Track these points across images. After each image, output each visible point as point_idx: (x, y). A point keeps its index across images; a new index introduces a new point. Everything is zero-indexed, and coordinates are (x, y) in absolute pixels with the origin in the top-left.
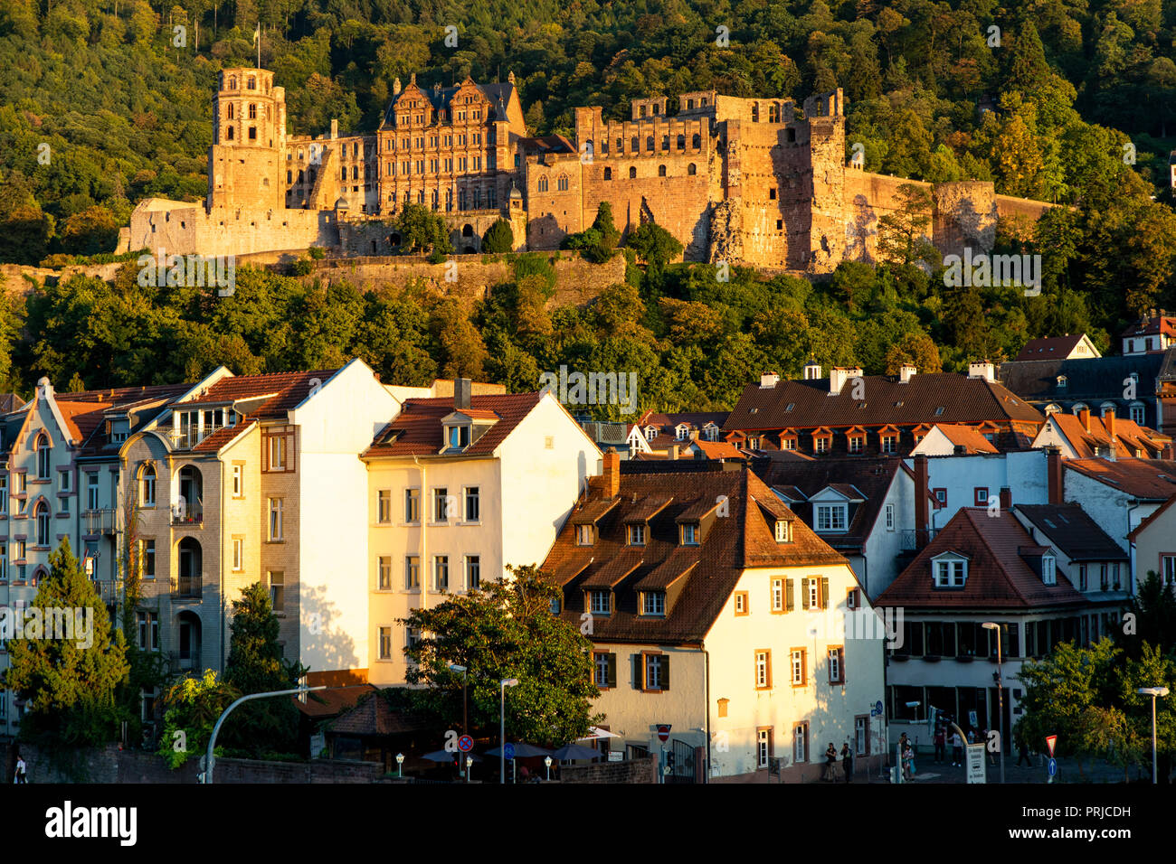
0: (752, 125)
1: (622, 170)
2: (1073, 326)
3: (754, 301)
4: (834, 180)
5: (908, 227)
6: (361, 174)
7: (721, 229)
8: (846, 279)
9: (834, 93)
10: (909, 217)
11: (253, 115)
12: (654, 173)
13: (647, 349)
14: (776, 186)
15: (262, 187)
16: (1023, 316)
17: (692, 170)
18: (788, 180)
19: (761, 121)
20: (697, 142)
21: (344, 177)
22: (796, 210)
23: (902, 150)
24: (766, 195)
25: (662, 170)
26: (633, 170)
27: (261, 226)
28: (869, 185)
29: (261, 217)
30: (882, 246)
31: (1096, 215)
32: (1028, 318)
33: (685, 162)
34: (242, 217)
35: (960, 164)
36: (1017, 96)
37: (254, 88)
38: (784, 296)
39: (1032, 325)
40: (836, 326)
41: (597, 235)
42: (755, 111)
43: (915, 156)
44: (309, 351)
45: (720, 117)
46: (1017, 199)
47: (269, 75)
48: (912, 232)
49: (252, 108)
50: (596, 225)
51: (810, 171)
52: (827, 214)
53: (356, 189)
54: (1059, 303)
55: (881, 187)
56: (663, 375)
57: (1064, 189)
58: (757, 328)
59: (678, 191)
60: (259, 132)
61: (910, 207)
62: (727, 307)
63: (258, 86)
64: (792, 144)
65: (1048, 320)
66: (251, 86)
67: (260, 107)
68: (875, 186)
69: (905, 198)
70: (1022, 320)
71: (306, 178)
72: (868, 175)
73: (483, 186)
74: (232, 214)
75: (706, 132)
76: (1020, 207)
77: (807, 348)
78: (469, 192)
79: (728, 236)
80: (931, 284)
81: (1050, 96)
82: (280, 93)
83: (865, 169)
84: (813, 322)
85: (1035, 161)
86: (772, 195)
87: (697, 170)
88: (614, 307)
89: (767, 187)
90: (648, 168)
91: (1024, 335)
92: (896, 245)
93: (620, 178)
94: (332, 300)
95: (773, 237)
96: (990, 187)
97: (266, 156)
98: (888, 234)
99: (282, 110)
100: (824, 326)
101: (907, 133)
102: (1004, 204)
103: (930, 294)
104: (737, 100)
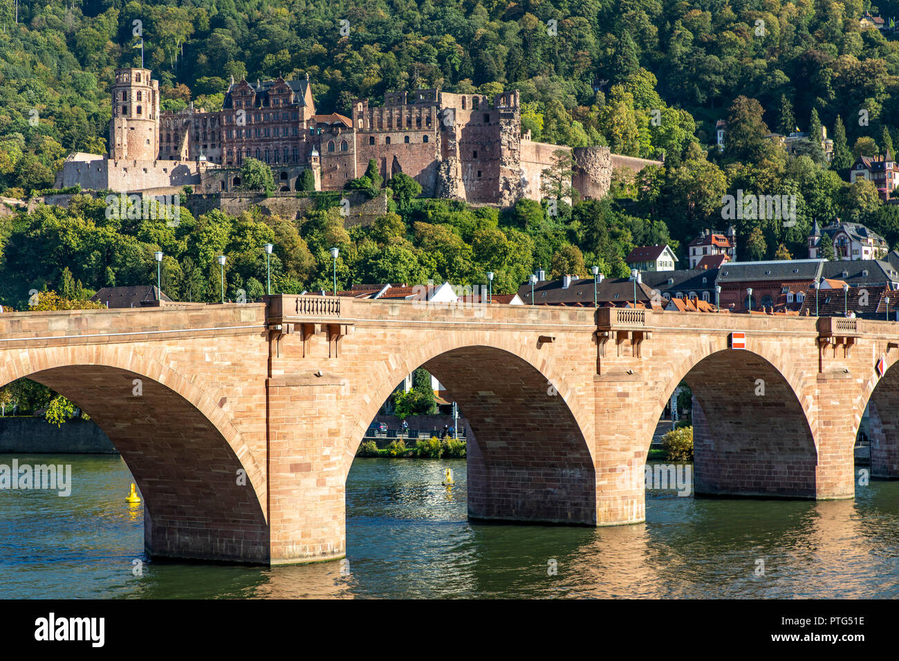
0: (462, 111)
1: (381, 139)
2: (660, 240)
3: (469, 224)
4: (514, 147)
5: (559, 176)
6: (209, 137)
7: (445, 176)
8: (523, 209)
9: (514, 93)
10: (560, 170)
11: (139, 99)
12: (402, 141)
13: (410, 254)
14: (478, 150)
15: (146, 145)
16: (630, 233)
17: (426, 139)
18: (484, 147)
19: (467, 108)
20: (429, 120)
21: (197, 139)
22: (490, 165)
23: (553, 126)
24: (471, 155)
25: (407, 139)
26: (388, 139)
27: (149, 171)
28: (534, 149)
29: (149, 166)
30: (543, 189)
31: (673, 170)
32: (633, 234)
33: (421, 135)
34: (137, 165)
35: (587, 133)
36: (621, 88)
37: (140, 81)
38: (487, 220)
39: (635, 238)
40: (524, 240)
41: (369, 181)
42: (464, 102)
43: (561, 130)
44: (201, 254)
45: (443, 106)
46: (624, 157)
47: (148, 72)
48: (562, 179)
49: (139, 94)
50: (368, 174)
51: (499, 141)
52: (510, 168)
53: (205, 147)
54: (651, 226)
55: (541, 150)
56: (420, 269)
57: (651, 149)
58: (476, 241)
59: (417, 152)
60: (143, 109)
61: (561, 165)
62: (452, 226)
63: (142, 79)
64: (487, 124)
65: (645, 236)
66: (138, 80)
67: (143, 93)
68: (538, 150)
69: (557, 158)
70: (629, 237)
71: (172, 139)
72: (534, 143)
73: (290, 147)
74: (131, 163)
75: (434, 116)
76: (625, 162)
77: (505, 254)
78: (281, 149)
79: (448, 181)
80: (574, 213)
81: (639, 83)
82: (156, 83)
83: (533, 138)
84: (509, 238)
85: (634, 131)
86: (475, 155)
87: (429, 139)
88: (388, 228)
89: (471, 150)
90: (398, 138)
91: (631, 245)
92: (553, 188)
93: (380, 143)
94: (211, 221)
95: (475, 182)
96: (607, 150)
97: (148, 125)
98: (547, 181)
99: (157, 95)
100: (516, 241)
101: (555, 116)
102: (615, 160)
103: (573, 219)
104: (452, 95)
